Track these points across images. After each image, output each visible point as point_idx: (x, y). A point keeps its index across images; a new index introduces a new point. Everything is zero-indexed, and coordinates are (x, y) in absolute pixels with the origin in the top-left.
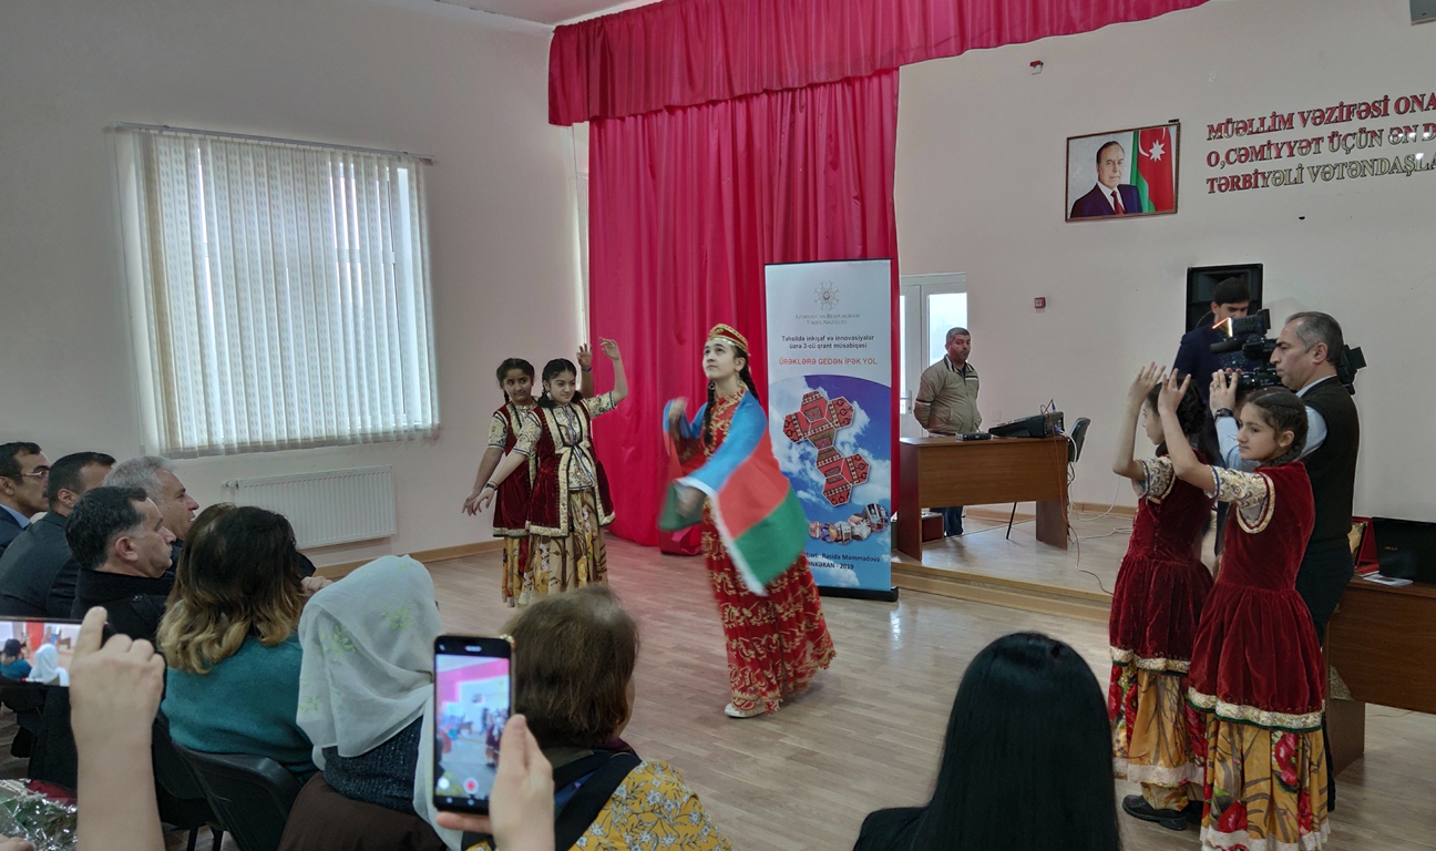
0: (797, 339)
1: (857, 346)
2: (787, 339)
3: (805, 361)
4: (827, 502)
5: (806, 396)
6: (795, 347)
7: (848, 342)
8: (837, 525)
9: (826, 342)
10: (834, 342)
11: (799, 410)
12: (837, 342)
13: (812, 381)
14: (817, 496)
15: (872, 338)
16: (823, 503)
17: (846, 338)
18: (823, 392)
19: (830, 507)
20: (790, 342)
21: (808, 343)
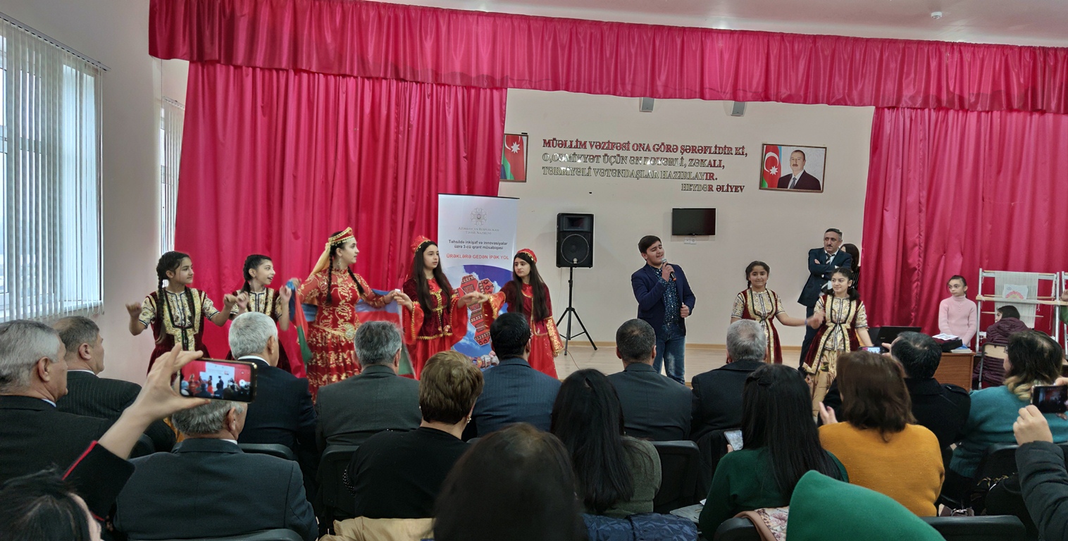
0: (459, 242)
1: (497, 248)
2: (452, 242)
3: (464, 256)
4: (476, 344)
5: (464, 278)
6: (458, 247)
7: (491, 246)
8: (482, 357)
9: (478, 245)
10: (483, 245)
11: (460, 287)
12: (485, 245)
13: (469, 268)
14: (470, 340)
15: (506, 244)
16: (474, 344)
17: (490, 243)
18: (475, 276)
19: (478, 347)
20: (454, 244)
21: (466, 245)
